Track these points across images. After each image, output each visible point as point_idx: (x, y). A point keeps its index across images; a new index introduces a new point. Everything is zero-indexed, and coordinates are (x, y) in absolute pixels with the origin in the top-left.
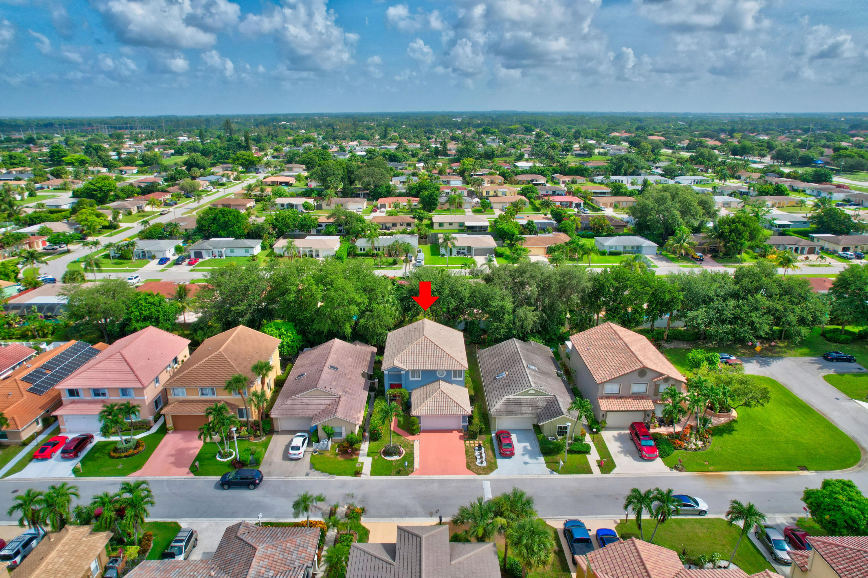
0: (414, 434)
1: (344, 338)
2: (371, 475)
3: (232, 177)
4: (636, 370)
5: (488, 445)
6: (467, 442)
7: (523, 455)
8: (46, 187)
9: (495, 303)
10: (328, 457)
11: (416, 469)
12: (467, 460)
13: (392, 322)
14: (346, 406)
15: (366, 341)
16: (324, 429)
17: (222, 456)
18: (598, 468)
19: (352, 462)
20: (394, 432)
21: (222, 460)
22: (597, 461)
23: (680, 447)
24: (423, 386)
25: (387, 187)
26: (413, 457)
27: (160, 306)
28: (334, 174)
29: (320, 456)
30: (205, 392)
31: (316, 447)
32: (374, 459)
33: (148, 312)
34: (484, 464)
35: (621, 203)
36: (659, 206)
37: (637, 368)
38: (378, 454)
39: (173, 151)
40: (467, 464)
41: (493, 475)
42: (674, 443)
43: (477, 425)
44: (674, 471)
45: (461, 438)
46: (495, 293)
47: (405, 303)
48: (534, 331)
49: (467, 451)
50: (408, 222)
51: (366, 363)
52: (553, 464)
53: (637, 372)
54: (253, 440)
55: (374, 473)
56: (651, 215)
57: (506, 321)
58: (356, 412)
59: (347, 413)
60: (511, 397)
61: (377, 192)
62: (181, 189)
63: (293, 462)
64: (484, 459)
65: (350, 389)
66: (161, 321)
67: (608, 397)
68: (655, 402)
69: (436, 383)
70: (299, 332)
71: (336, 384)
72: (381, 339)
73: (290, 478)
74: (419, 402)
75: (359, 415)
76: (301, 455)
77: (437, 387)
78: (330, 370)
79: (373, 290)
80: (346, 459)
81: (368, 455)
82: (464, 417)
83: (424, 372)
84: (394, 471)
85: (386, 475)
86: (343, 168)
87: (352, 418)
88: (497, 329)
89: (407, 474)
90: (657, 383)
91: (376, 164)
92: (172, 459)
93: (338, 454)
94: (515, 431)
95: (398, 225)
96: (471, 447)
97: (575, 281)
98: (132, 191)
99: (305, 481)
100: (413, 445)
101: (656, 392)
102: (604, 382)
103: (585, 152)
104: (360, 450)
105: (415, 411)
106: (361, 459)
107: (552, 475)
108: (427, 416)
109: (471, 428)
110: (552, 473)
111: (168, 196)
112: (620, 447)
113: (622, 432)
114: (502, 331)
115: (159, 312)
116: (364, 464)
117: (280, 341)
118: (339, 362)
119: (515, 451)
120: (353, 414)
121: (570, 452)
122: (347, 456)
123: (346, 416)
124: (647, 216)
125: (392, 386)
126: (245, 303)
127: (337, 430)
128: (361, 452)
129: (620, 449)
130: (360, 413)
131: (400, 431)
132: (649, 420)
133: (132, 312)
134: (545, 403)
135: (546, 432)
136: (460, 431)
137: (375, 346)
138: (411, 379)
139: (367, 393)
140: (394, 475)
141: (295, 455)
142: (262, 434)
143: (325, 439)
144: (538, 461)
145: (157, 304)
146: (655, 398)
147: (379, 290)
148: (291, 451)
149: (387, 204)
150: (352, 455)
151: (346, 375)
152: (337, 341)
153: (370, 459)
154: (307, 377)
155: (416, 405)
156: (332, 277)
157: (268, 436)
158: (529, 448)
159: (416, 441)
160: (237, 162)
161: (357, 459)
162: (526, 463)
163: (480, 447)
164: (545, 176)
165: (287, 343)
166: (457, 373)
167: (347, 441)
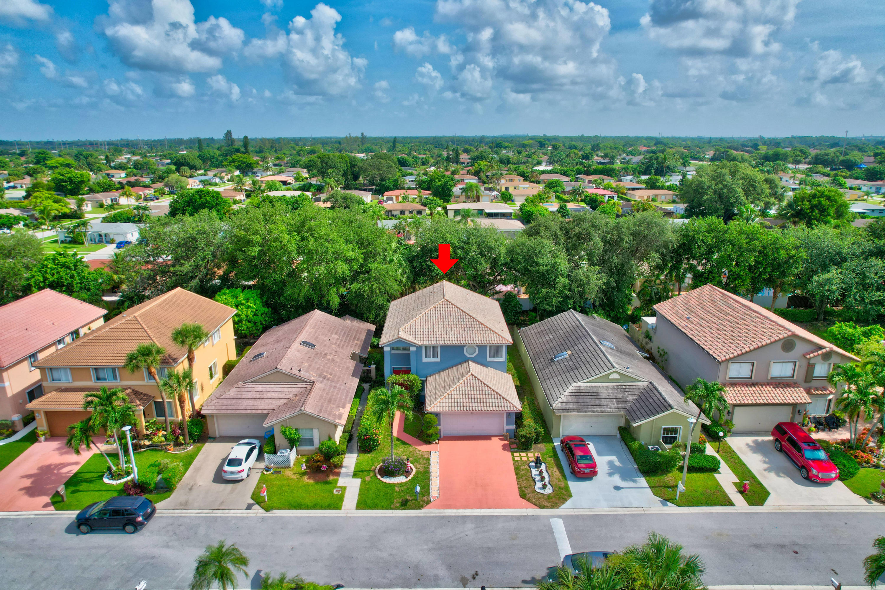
0: (429, 443)
1: (328, 309)
2: (358, 507)
3: (226, 179)
4: (780, 339)
5: (550, 460)
6: (515, 454)
7: (610, 474)
8: (19, 186)
9: (545, 260)
10: (288, 479)
11: (435, 499)
12: (518, 482)
13: (397, 288)
14: (321, 397)
15: (359, 316)
16: (284, 433)
17: (113, 476)
18: (739, 496)
19: (326, 487)
20: (398, 439)
21: (111, 482)
22: (735, 484)
23: (867, 462)
24: (443, 370)
25: (394, 181)
26: (429, 479)
27: (75, 269)
28: (335, 167)
29: (275, 475)
30: (101, 375)
31: (270, 462)
32: (363, 482)
33: (56, 276)
34: (549, 490)
35: (659, 197)
36: (716, 185)
37: (781, 337)
38: (372, 474)
39: (169, 161)
40: (520, 488)
41: (566, 508)
42: (856, 457)
43: (530, 427)
44: (875, 503)
45: (505, 447)
46: (543, 247)
47: (415, 264)
48: (597, 303)
49: (517, 470)
50: (418, 209)
51: (360, 343)
52: (662, 489)
53: (781, 343)
54: (173, 451)
55: (362, 505)
56: (707, 194)
57: (559, 287)
58: (338, 407)
59: (322, 406)
60: (582, 384)
61: (384, 186)
62: (166, 185)
63: (230, 486)
64: (547, 480)
65: (331, 374)
66: (76, 289)
67: (735, 383)
68: (808, 392)
69: (464, 365)
70: (266, 304)
71: (310, 366)
72: (381, 314)
73: (219, 513)
74: (438, 392)
75: (341, 410)
76: (244, 475)
77: (464, 370)
78: (302, 347)
79: (370, 244)
80: (317, 481)
81: (355, 475)
82: (509, 414)
83: (444, 348)
84: (397, 501)
85: (383, 508)
86: (346, 161)
87: (330, 414)
88: (547, 297)
89: (420, 507)
90: (812, 362)
91: (383, 156)
92: (27, 483)
93: (304, 474)
94: (592, 437)
95: (407, 213)
96: (524, 463)
97: (655, 230)
98: (110, 186)
99: (243, 518)
100: (428, 459)
101: (809, 376)
102: (730, 359)
103: (607, 160)
104: (341, 467)
105: (430, 406)
106: (342, 481)
107: (665, 508)
108: (451, 413)
109: (522, 432)
110: (665, 505)
111: (149, 192)
112: (765, 462)
113: (760, 439)
114: (554, 300)
115: (72, 277)
116: (348, 489)
117: (235, 311)
118: (317, 337)
119: (599, 469)
120: (332, 408)
121: (692, 469)
122: (320, 476)
123: (320, 411)
124: (702, 197)
125: (396, 372)
126: (191, 262)
127: (305, 434)
128: (343, 470)
129: (766, 466)
130: (343, 407)
131: (407, 437)
132: (801, 421)
133: (34, 276)
134: (637, 393)
135: (644, 438)
136: (502, 437)
137: (373, 323)
138: (425, 360)
139: (358, 380)
140: (398, 508)
141: (232, 473)
142: (188, 441)
143: (285, 449)
144: (638, 485)
145: (71, 266)
146: (808, 385)
147: (379, 242)
148: (226, 468)
149: (394, 197)
150: (328, 476)
151: (326, 355)
152: (317, 314)
153: (358, 482)
154: (267, 357)
155: (433, 397)
156: (313, 223)
157: (198, 445)
158: (617, 463)
159: (433, 453)
160: (233, 164)
161: (336, 481)
162: (617, 488)
163: (538, 462)
164: (568, 176)
165: (247, 316)
166: (495, 350)
167: (321, 451)
